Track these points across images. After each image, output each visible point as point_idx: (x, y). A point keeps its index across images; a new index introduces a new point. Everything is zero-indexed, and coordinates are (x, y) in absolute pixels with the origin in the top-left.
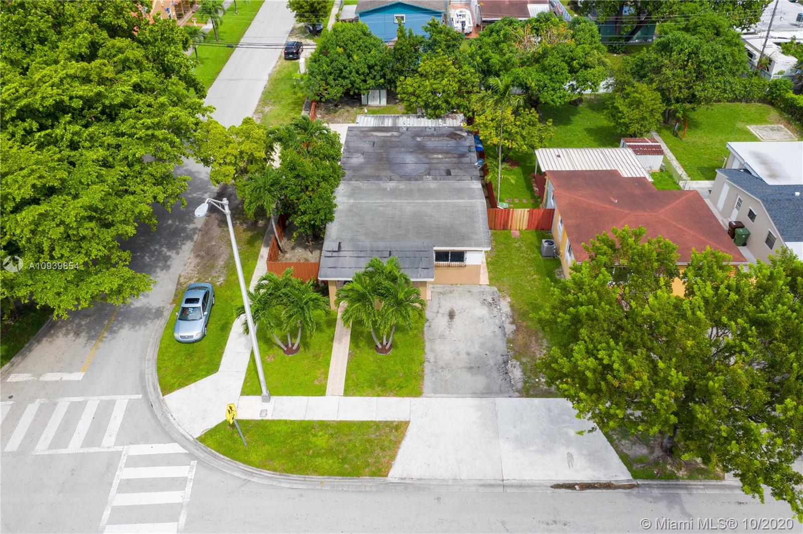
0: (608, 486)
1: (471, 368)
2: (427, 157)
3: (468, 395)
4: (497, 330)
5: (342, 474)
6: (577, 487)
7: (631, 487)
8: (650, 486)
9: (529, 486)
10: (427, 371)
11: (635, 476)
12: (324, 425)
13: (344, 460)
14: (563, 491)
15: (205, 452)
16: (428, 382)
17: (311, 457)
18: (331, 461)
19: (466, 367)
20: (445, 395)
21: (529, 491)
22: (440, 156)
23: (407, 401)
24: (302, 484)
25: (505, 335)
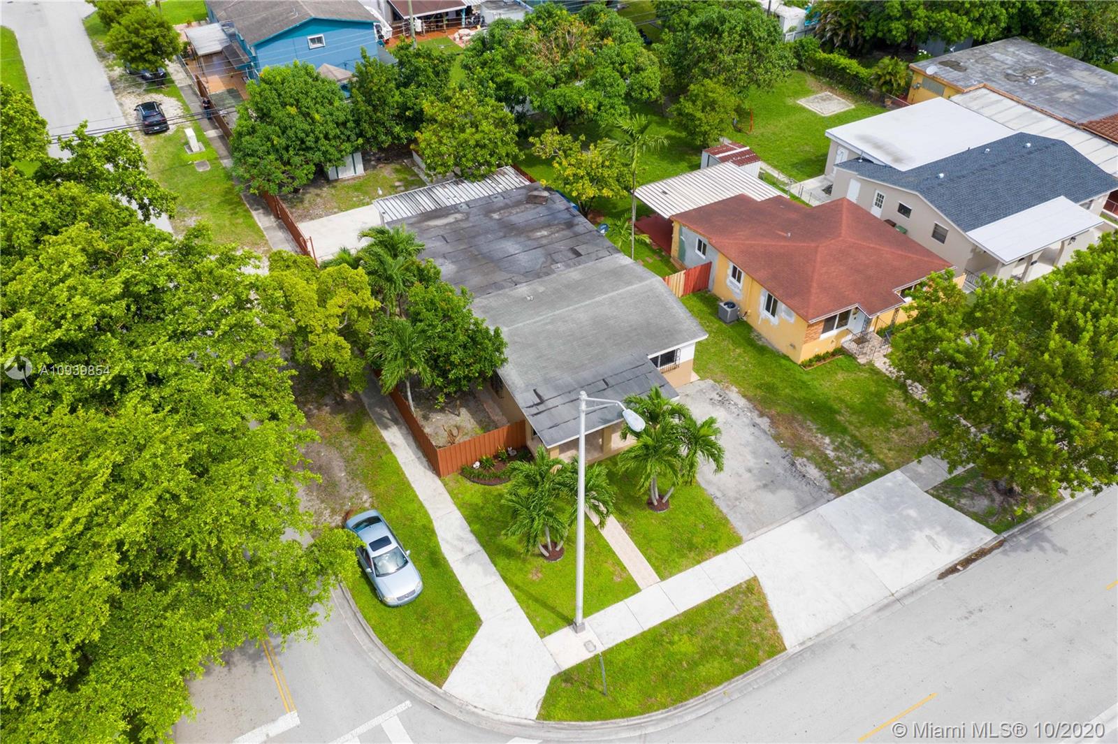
0: (982, 553)
1: (765, 486)
2: (529, 238)
3: (789, 518)
4: (752, 429)
5: (739, 671)
6: (958, 567)
7: (1001, 544)
8: (1013, 536)
9: (920, 588)
10: (725, 510)
11: (998, 532)
12: (671, 626)
13: (729, 655)
14: (951, 577)
15: (562, 729)
16: (736, 521)
17: (691, 669)
18: (716, 664)
19: (759, 487)
20: (765, 529)
21: (924, 593)
22: (545, 233)
23: (732, 554)
24: (707, 705)
25: (765, 432)
